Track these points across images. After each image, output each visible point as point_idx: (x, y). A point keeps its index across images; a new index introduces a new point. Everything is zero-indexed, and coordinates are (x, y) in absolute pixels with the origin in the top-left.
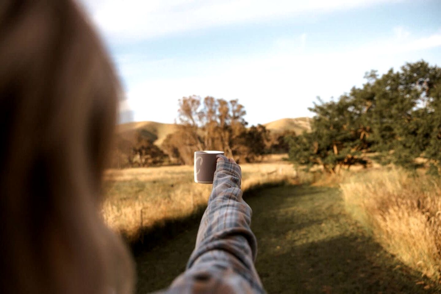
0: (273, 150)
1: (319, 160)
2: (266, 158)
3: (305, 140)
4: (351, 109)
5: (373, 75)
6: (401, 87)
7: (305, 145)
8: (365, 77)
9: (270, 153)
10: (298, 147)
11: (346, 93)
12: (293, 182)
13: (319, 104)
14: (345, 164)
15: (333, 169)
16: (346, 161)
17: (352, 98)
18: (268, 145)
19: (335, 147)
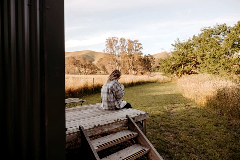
13: (178, 42)
15: (181, 76)
16: (187, 72)
17: (193, 41)
18: (153, 66)
19: (182, 65)
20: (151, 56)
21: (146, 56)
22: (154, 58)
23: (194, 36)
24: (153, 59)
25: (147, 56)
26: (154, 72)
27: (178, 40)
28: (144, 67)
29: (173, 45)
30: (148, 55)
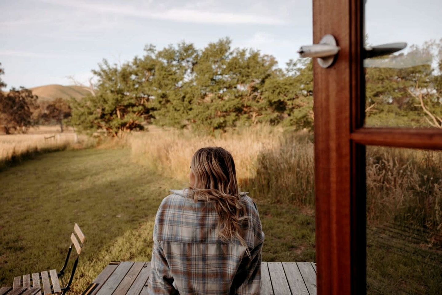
0: (42, 120)
1: (103, 124)
2: (31, 129)
3: (89, 103)
4: (133, 77)
5: (151, 50)
6: (174, 63)
7: (89, 108)
8: (145, 50)
9: (37, 123)
10: (82, 110)
11: (128, 62)
12: (76, 146)
13: (105, 67)
14: (127, 128)
15: (116, 133)
16: (128, 125)
17: (134, 67)
18: (35, 113)
19: (118, 112)
20: (29, 92)
21: (13, 90)
22: (37, 97)
23: (136, 59)
24: (35, 98)
25: (18, 92)
26: (35, 127)
27: (106, 62)
28: (11, 114)
29: (95, 73)
30: (20, 89)
